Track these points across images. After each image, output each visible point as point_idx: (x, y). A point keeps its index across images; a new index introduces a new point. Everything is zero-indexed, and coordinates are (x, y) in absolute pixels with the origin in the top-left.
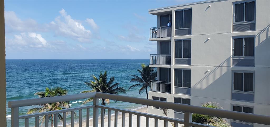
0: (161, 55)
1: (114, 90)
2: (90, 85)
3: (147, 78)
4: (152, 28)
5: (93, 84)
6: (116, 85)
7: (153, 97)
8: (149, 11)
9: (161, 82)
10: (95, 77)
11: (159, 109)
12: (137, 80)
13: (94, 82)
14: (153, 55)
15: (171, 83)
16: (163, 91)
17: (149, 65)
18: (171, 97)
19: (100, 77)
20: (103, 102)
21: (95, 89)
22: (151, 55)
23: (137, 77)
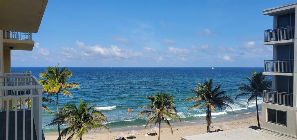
0: (279, 61)
1: (220, 98)
2: (195, 91)
3: (257, 86)
4: (267, 30)
5: (197, 91)
6: (223, 93)
7: (267, 109)
8: (264, 12)
9: (279, 93)
10: (200, 84)
11: (275, 123)
12: (245, 88)
13: (198, 89)
14: (268, 61)
15: (293, 94)
16: (281, 103)
17: (263, 73)
18: (292, 111)
19: (204, 84)
20: (208, 109)
21: (200, 96)
22: (265, 61)
23: (245, 85)
